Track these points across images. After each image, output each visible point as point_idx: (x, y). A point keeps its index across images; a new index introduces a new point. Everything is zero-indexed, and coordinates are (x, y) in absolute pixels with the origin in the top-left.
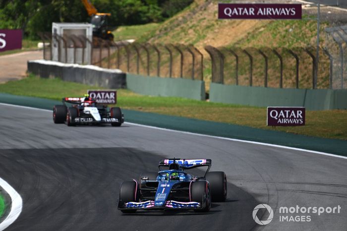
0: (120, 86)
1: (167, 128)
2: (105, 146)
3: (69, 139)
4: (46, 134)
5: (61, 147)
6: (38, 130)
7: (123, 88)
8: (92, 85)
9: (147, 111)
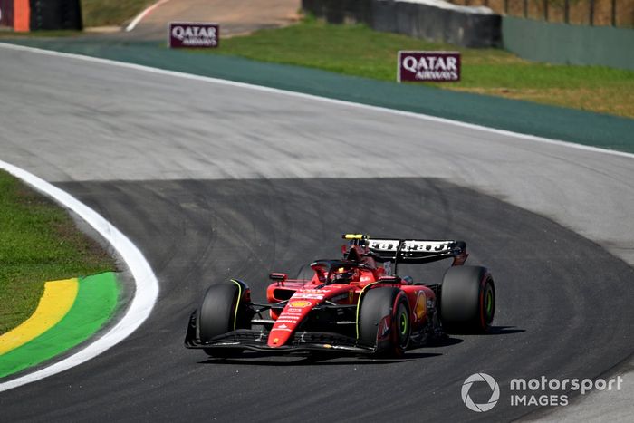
0: (488, 42)
1: (536, 135)
2: (382, 175)
3: (314, 157)
4: (270, 146)
5: (288, 177)
6: (256, 139)
7: (494, 46)
8: (431, 40)
9: (517, 97)
